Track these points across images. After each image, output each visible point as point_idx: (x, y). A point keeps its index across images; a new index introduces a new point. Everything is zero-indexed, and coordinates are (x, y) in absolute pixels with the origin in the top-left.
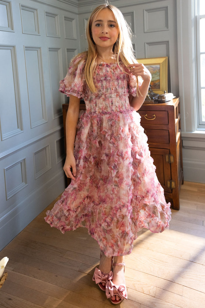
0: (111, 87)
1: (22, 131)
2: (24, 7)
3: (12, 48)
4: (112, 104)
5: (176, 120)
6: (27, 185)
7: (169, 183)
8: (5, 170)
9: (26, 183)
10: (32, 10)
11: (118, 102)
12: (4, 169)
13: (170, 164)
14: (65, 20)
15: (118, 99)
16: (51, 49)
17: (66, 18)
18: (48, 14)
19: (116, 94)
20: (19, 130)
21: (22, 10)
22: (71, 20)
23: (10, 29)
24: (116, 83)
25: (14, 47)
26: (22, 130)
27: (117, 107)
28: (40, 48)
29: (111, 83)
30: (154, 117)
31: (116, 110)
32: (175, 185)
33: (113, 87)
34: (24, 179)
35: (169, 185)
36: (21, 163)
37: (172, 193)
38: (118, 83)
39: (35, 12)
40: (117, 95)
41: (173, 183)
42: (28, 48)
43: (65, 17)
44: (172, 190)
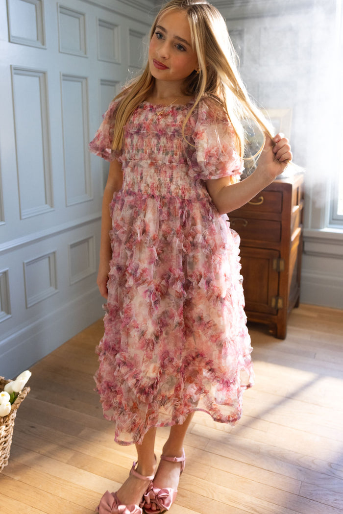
0: (144, 148)
1: (52, 209)
2: (64, 10)
3: (41, 75)
4: (142, 178)
5: (295, 209)
6: (57, 291)
7: (274, 300)
8: (25, 265)
9: (56, 288)
10: (77, 14)
11: (151, 177)
12: (24, 263)
13: (279, 273)
14: (130, 34)
15: (153, 171)
16: (104, 82)
17: (133, 32)
18: (103, 23)
19: (149, 161)
20: (47, 206)
21: (61, 14)
22: (141, 35)
23: (39, 44)
24: (154, 141)
25: (44, 73)
26: (52, 207)
27: (148, 185)
28: (86, 78)
29: (146, 139)
30: (261, 200)
31: (146, 191)
32: (283, 304)
33: (148, 147)
34: (54, 281)
35: (273, 304)
36: (49, 258)
37: (277, 315)
38: (159, 142)
39: (82, 18)
40: (152, 164)
41: (280, 301)
42: (66, 77)
43: (131, 30)
44: (277, 311)
